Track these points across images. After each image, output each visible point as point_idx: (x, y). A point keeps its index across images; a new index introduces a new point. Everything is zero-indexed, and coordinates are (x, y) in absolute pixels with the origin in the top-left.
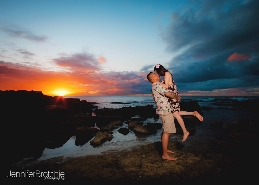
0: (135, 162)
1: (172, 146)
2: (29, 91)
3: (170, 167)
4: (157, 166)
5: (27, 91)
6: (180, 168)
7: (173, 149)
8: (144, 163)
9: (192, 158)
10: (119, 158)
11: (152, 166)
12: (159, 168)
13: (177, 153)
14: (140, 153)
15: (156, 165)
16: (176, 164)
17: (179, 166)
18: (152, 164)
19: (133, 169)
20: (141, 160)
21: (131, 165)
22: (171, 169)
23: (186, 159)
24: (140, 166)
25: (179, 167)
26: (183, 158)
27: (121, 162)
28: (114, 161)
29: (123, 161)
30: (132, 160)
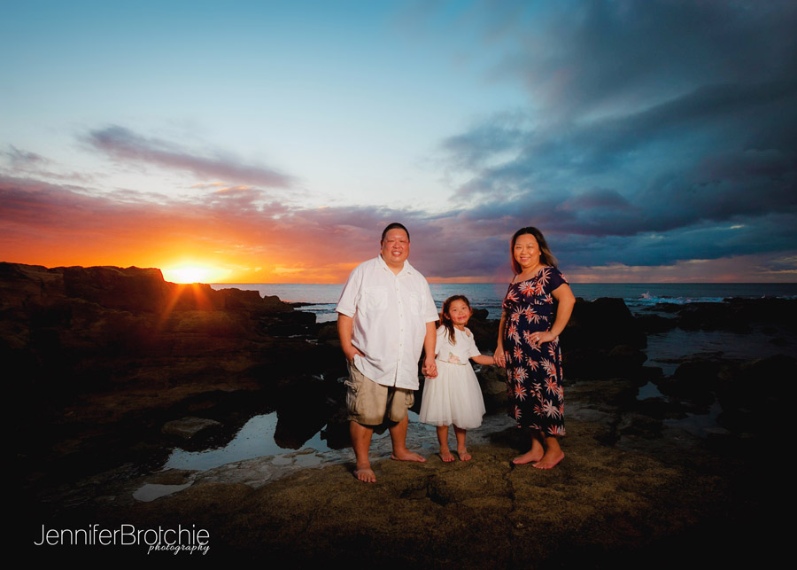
0: (488, 482)
1: (580, 435)
2: (125, 267)
3: (602, 498)
4: (561, 493)
5: (117, 268)
6: (632, 501)
7: (589, 444)
8: (518, 486)
9: (658, 471)
10: (434, 470)
11: (545, 494)
12: (567, 499)
13: (606, 454)
14: (491, 455)
15: (556, 492)
16: (617, 489)
17: (629, 494)
18: (543, 489)
19: (492, 502)
20: (504, 475)
21: (479, 490)
22: (605, 503)
23: (640, 475)
24: (510, 495)
25: (627, 499)
26: (629, 470)
27: (445, 483)
28: (421, 480)
29: (451, 478)
30: (478, 476)
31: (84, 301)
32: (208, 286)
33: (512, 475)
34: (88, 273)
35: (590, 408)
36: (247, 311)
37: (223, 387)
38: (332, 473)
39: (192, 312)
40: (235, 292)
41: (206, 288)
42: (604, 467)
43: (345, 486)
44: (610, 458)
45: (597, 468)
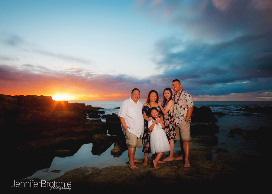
0: (170, 174)
1: (200, 156)
5: (36, 96)
7: (204, 159)
8: (181, 175)
14: (170, 163)
20: (176, 171)
26: (219, 169)
27: (155, 174)
28: (146, 173)
29: (157, 173)
30: (167, 172)
31: (24, 108)
32: (67, 102)
33: (179, 171)
34: (26, 97)
35: (202, 145)
36: (81, 110)
37: (73, 138)
38: (114, 170)
39: (62, 111)
40: (77, 104)
41: (66, 103)
42: (211, 168)
43: (119, 176)
44: (212, 164)
45: (208, 168)
